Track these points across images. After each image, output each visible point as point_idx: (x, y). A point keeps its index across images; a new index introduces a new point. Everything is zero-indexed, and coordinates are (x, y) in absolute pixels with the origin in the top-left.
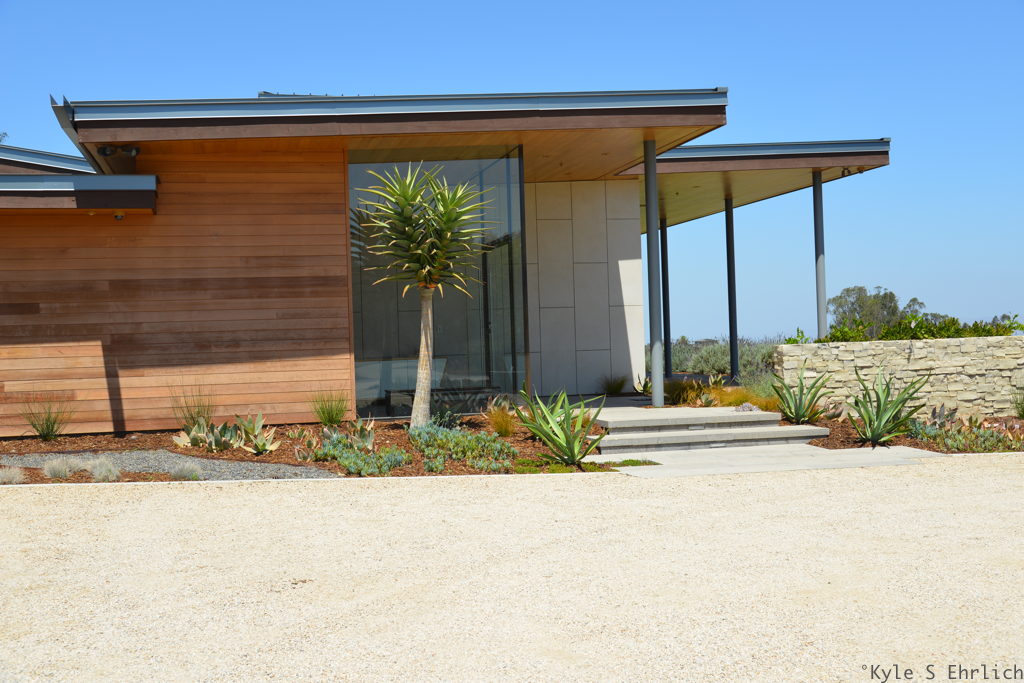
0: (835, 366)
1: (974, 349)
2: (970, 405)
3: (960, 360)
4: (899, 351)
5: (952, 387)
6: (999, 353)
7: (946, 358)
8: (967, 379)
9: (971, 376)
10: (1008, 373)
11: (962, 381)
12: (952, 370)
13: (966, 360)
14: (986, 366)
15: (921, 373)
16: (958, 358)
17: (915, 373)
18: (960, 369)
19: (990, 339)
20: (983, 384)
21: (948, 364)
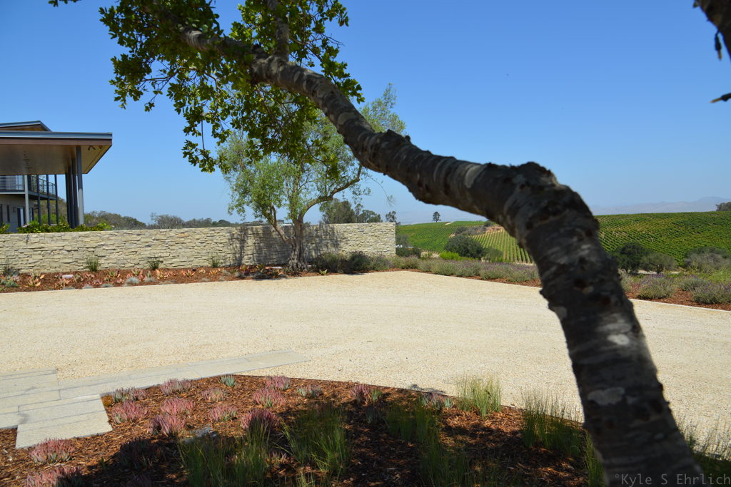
1: (70, 238)
2: (68, 265)
3: (61, 244)
4: (21, 239)
5: (55, 257)
6: (87, 240)
7: (53, 242)
8: (66, 253)
9: (69, 251)
10: (93, 249)
11: (62, 253)
12: (55, 248)
13: (66, 243)
14: (78, 246)
15: (36, 250)
16: (60, 242)
17: (32, 250)
18: (61, 248)
19: (81, 233)
20: (76, 255)
21: (54, 245)
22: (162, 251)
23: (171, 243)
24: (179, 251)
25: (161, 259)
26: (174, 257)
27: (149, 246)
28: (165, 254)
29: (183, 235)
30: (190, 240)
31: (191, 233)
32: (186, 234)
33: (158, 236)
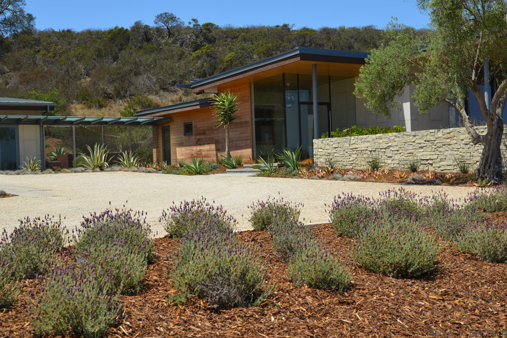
0: (327, 147)
5: (363, 156)
6: (381, 141)
7: (362, 144)
8: (369, 152)
9: (371, 151)
10: (384, 150)
12: (363, 149)
13: (369, 144)
14: (376, 147)
15: (354, 150)
16: (366, 144)
17: (351, 150)
18: (366, 148)
19: (377, 135)
21: (362, 146)
22: (432, 153)
23: (439, 145)
24: (446, 153)
25: (431, 162)
26: (441, 160)
27: (422, 148)
28: (435, 157)
29: (449, 136)
30: (455, 142)
31: (456, 134)
32: (452, 134)
33: (429, 138)
